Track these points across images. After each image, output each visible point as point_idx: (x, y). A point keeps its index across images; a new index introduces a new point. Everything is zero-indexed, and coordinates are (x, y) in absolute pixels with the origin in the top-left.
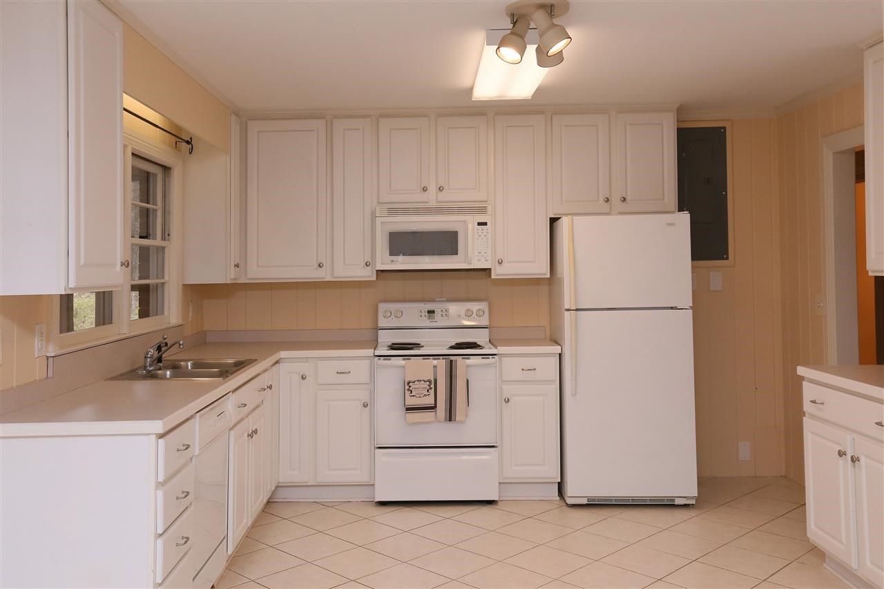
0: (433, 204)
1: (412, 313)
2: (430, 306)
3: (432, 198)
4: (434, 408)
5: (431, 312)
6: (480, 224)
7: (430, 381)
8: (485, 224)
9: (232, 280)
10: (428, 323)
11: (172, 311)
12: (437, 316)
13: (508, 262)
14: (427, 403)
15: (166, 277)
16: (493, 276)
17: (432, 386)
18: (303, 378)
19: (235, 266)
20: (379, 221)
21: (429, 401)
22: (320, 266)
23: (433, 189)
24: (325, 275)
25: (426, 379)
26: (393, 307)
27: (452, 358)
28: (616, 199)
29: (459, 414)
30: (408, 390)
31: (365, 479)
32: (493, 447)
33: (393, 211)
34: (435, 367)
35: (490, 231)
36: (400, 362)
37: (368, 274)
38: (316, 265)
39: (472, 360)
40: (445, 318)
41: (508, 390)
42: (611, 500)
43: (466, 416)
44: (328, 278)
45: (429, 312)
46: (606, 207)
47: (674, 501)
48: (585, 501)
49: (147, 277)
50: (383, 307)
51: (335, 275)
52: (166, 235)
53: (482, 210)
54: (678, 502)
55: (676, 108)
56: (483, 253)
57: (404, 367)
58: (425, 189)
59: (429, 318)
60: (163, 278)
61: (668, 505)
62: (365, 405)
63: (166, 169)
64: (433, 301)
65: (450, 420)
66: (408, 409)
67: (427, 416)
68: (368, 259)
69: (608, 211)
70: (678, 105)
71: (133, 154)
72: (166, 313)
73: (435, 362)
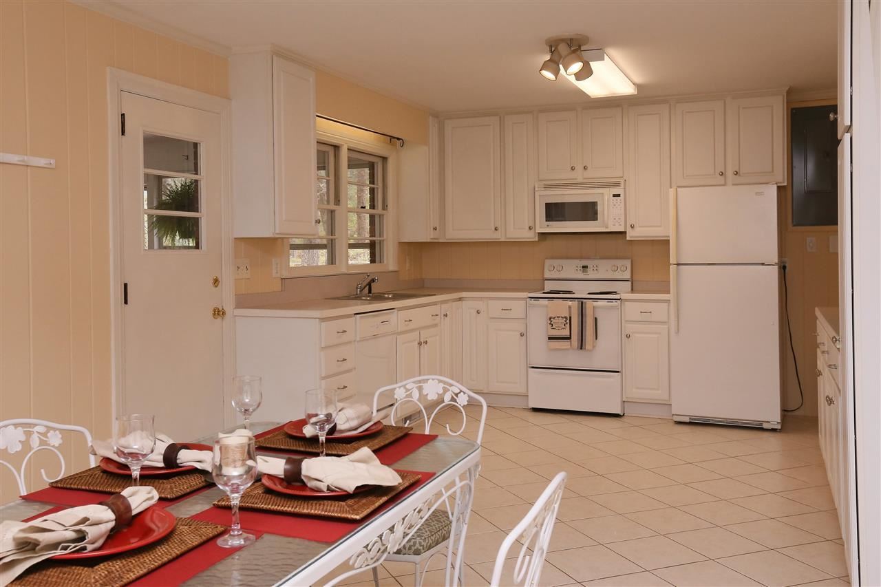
0: (580, 180)
1: (570, 268)
2: (585, 263)
3: (579, 176)
4: (570, 338)
5: (585, 267)
6: (614, 196)
7: (566, 318)
8: (619, 195)
9: (432, 239)
10: (581, 276)
11: (390, 260)
12: (589, 270)
13: (640, 227)
14: (564, 334)
15: (385, 237)
16: (628, 238)
17: (568, 321)
18: (478, 312)
19: (434, 229)
20: (537, 194)
21: (566, 333)
22: (496, 229)
23: (579, 168)
24: (500, 236)
25: (563, 316)
26: (556, 262)
27: (584, 300)
28: (730, 173)
29: (588, 346)
30: (550, 324)
31: (522, 390)
32: (618, 372)
33: (549, 186)
34: (570, 307)
35: (623, 201)
36: (545, 302)
37: (530, 236)
38: (493, 229)
39: (600, 303)
40: (595, 272)
41: (629, 328)
42: (709, 420)
43: (594, 347)
44: (503, 239)
45: (583, 267)
46: (721, 180)
47: (762, 424)
48: (687, 420)
49: (374, 236)
50: (548, 263)
51: (508, 236)
52: (385, 207)
53: (617, 184)
54: (765, 426)
55: (785, 91)
56: (617, 219)
57: (547, 306)
58: (573, 169)
59: (583, 272)
60: (383, 237)
61: (757, 428)
62: (522, 335)
63: (384, 159)
64: (588, 258)
65: (581, 349)
66: (549, 338)
67: (564, 345)
68: (531, 224)
69: (723, 182)
70: (787, 89)
71: (348, 149)
72: (385, 262)
73: (570, 303)
